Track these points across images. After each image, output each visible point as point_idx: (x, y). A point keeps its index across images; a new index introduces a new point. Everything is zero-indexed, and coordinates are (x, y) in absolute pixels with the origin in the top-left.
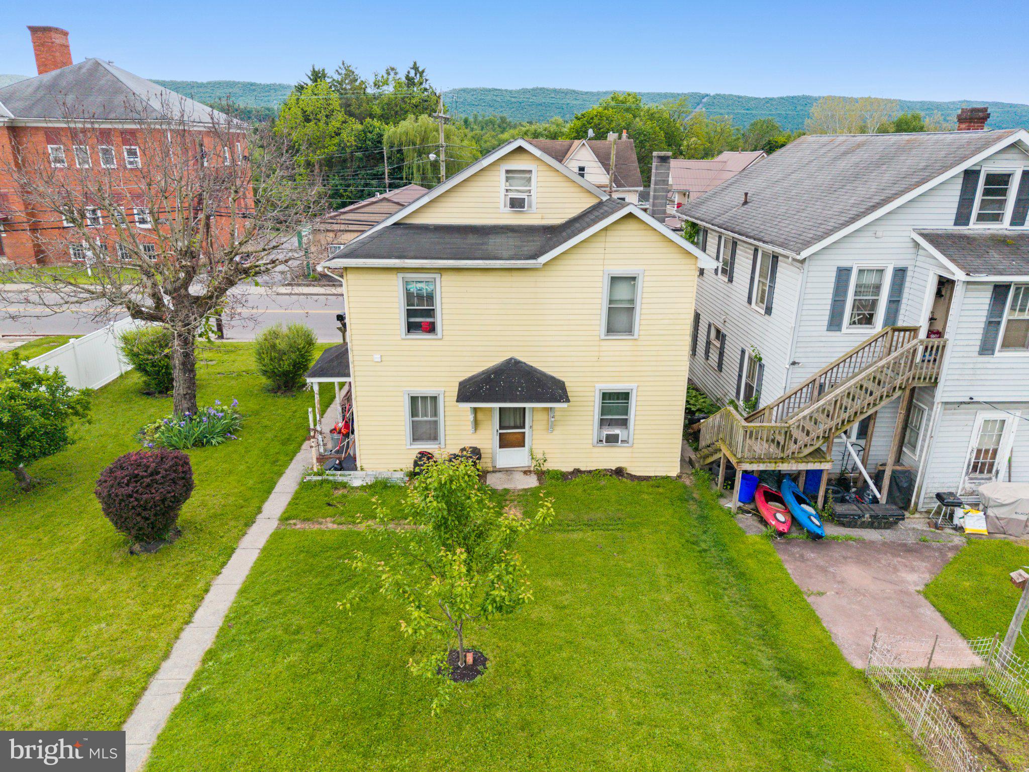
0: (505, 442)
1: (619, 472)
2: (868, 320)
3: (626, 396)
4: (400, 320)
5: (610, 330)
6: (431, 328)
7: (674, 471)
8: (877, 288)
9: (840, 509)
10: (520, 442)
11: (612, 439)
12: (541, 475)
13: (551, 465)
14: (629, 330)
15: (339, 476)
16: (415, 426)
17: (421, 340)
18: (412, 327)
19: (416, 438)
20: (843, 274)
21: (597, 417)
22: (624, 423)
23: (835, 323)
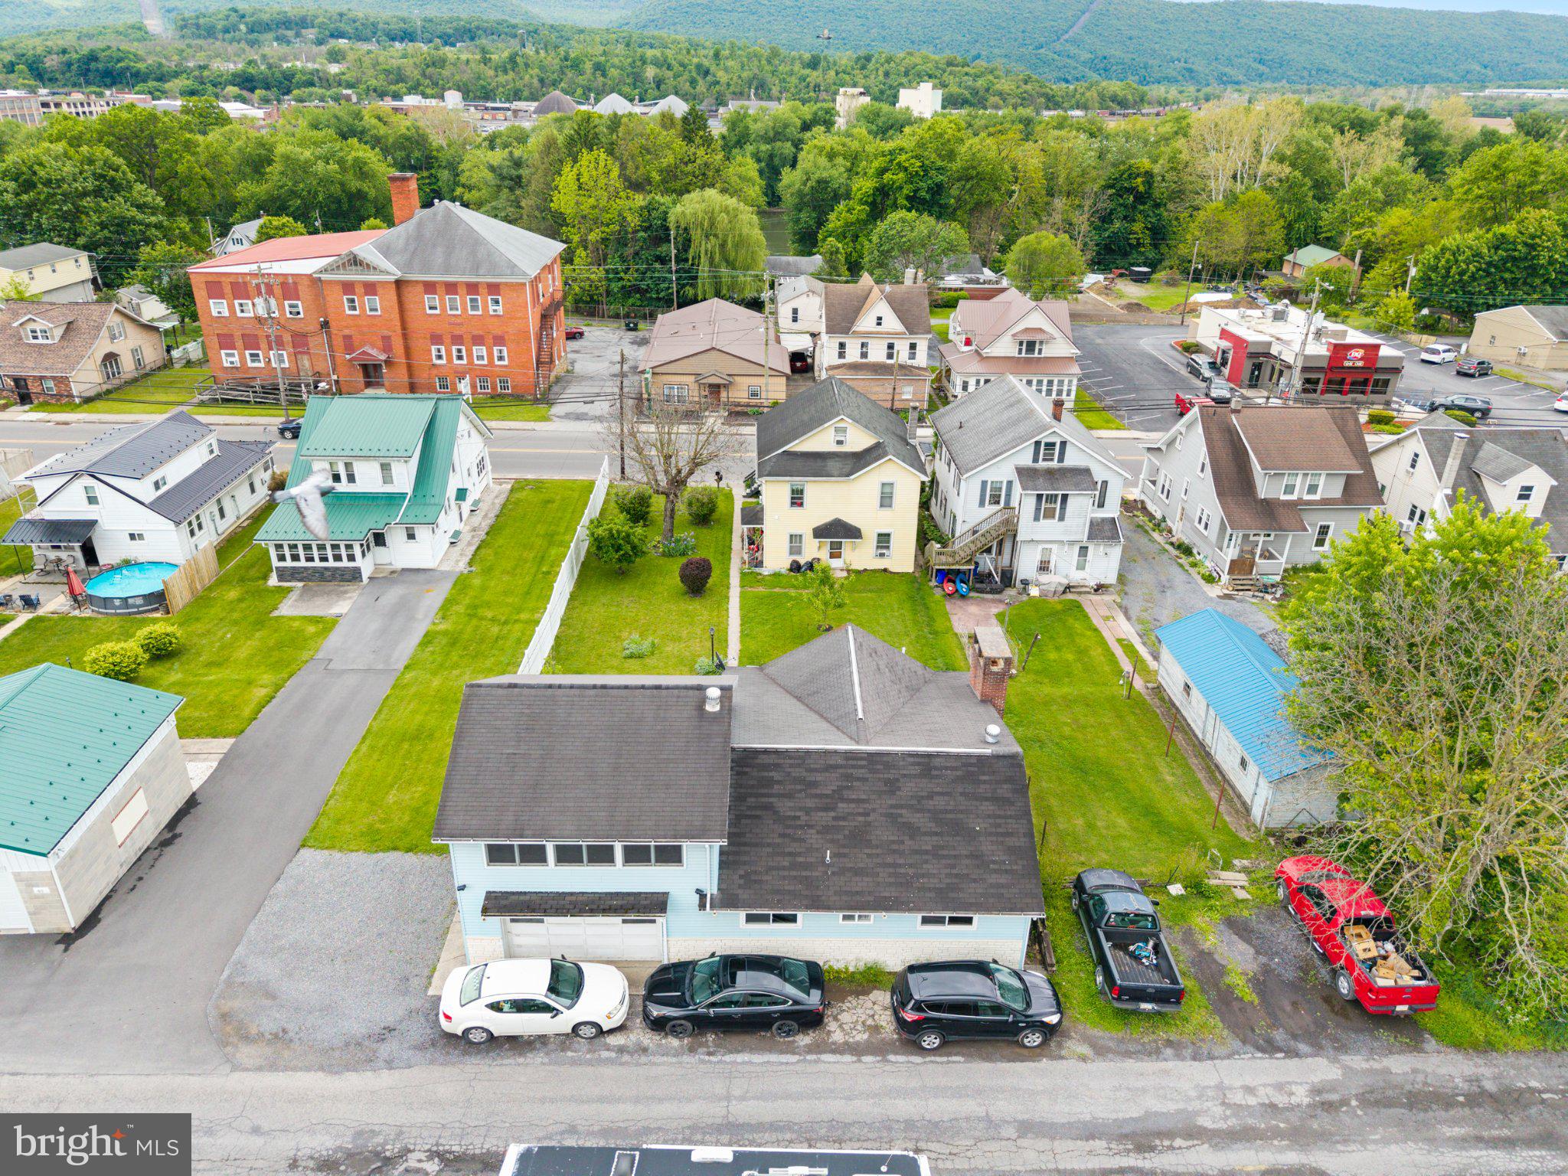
0: (832, 556)
1: (885, 570)
2: (998, 502)
3: (888, 535)
4: (788, 501)
5: (882, 506)
6: (801, 505)
7: (911, 570)
8: (1000, 489)
9: (978, 585)
10: (839, 556)
11: (882, 555)
12: (848, 571)
13: (853, 567)
14: (890, 506)
15: (757, 570)
16: (791, 548)
17: (797, 510)
18: (793, 504)
19: (791, 553)
20: (984, 483)
21: (875, 544)
22: (888, 548)
23: (982, 503)
